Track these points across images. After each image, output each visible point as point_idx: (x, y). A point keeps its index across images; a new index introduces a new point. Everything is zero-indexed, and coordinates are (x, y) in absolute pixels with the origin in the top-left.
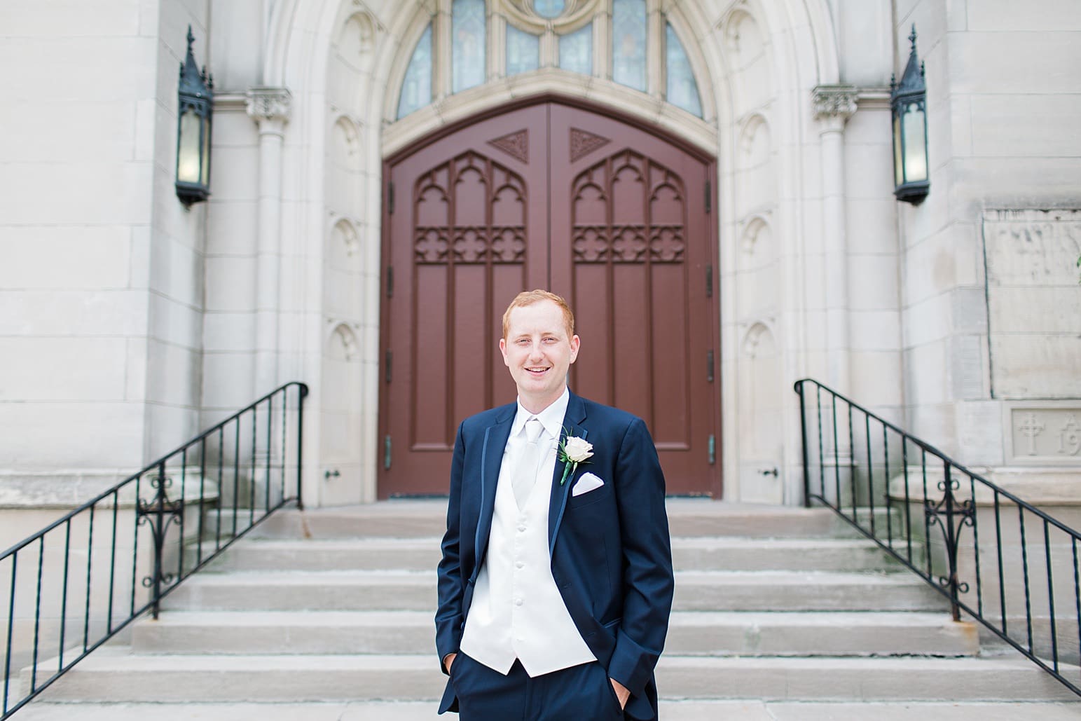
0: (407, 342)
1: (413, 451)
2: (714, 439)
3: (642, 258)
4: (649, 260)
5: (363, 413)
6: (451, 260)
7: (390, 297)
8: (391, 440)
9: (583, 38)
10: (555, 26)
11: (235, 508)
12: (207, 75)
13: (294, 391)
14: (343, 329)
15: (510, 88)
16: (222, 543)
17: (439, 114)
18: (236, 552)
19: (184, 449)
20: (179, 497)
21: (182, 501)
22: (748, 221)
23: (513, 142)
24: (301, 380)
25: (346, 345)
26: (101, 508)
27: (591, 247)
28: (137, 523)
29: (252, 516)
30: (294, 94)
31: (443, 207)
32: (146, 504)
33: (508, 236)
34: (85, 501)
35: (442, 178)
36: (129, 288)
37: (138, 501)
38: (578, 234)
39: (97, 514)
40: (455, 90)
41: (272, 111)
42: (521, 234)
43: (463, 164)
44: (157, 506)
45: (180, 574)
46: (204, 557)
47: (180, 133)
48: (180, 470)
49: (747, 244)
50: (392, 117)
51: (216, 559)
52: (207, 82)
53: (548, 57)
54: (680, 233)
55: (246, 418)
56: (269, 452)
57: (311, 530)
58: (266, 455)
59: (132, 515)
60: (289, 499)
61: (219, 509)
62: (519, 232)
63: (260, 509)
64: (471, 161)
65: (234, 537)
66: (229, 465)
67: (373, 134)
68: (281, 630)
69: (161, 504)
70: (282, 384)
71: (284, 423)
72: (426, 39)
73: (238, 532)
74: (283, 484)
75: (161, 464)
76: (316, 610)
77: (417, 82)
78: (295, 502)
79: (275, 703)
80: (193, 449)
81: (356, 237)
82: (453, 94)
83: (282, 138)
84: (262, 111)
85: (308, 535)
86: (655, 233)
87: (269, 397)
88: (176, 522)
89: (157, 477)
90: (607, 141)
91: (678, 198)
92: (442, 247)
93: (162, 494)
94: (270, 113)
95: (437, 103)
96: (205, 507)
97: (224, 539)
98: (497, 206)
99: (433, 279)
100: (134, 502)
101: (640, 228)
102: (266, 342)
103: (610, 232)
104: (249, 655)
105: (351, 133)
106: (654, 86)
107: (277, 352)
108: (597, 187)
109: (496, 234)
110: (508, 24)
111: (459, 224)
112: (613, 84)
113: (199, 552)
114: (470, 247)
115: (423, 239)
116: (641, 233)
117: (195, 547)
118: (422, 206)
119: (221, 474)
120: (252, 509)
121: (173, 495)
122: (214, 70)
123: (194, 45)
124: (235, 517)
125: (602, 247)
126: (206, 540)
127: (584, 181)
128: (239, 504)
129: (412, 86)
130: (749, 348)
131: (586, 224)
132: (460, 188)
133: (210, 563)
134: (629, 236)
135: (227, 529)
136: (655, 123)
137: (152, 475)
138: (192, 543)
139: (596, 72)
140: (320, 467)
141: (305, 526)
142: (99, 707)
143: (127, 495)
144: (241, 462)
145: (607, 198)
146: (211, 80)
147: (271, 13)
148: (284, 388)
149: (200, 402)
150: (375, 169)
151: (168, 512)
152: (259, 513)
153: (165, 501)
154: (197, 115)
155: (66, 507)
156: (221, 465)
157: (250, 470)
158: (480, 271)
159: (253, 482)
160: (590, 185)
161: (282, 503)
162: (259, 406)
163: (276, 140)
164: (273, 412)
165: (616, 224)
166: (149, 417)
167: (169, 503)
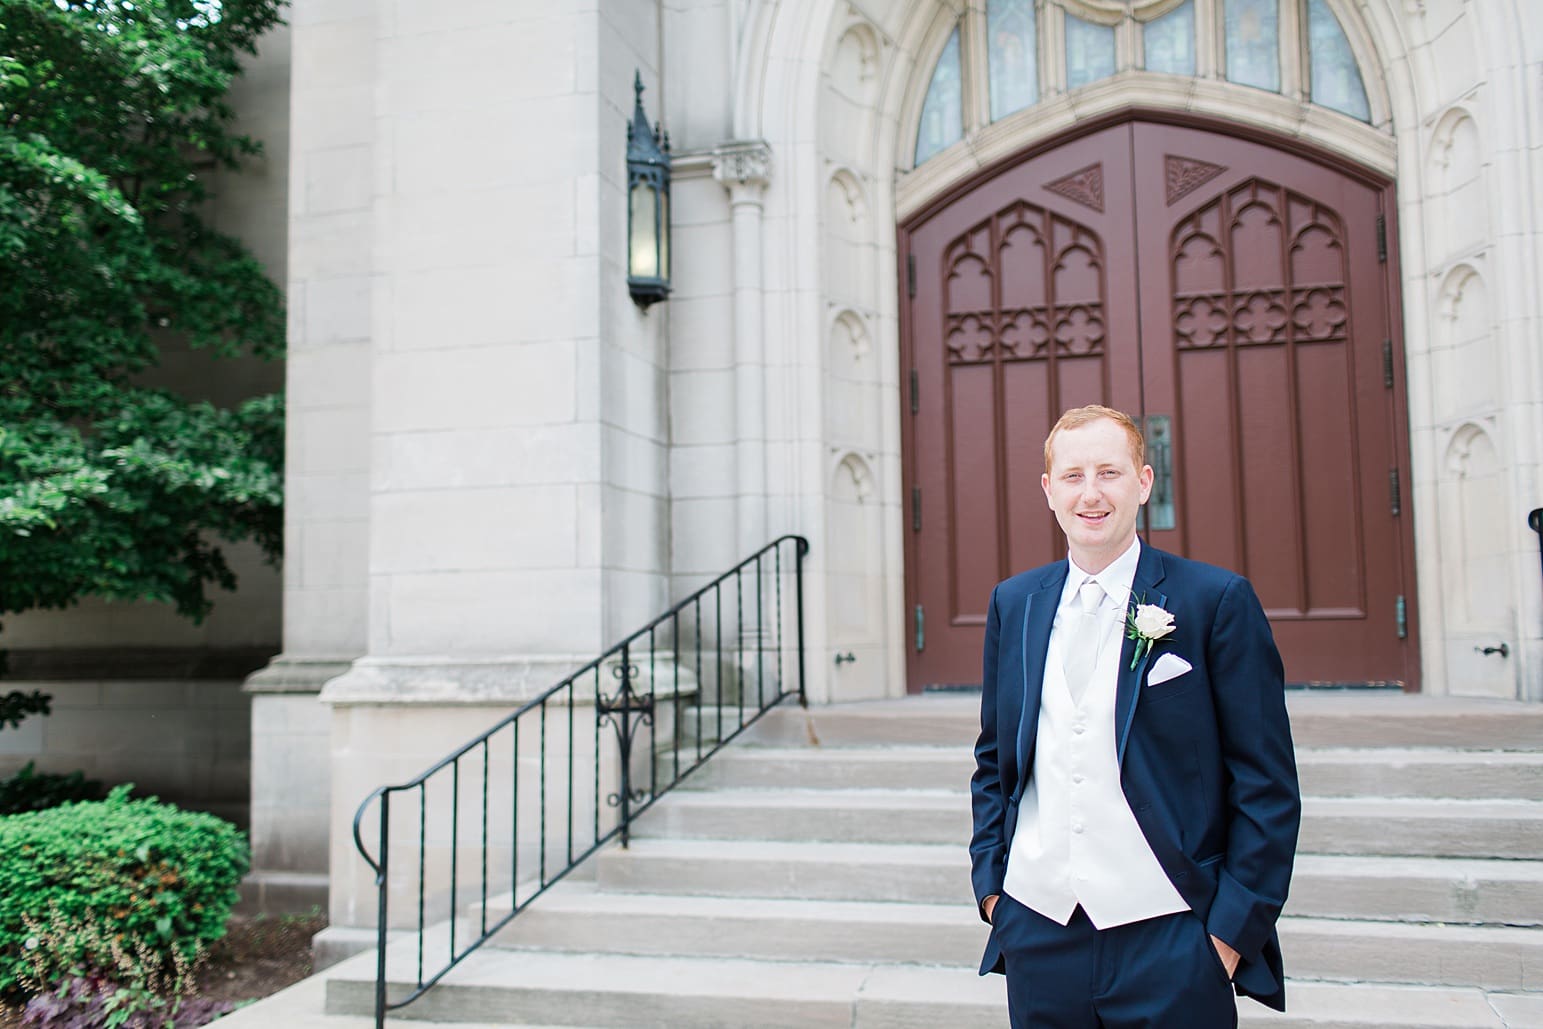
0: (941, 474)
1: (953, 625)
2: (1405, 602)
3: (1280, 338)
4: (1293, 339)
5: (884, 576)
6: (999, 358)
7: (914, 413)
8: (924, 611)
9: (1180, 22)
10: (1135, 10)
11: (719, 705)
12: (662, 134)
13: (790, 546)
14: (851, 461)
15: (1073, 107)
16: (704, 752)
17: (973, 154)
18: (723, 762)
19: (651, 628)
20: (649, 691)
21: (652, 695)
22: (1446, 271)
23: (1081, 183)
24: (797, 533)
25: (857, 482)
26: (554, 705)
27: (1203, 326)
28: (598, 724)
29: (741, 715)
30: (775, 147)
31: (984, 283)
32: (607, 700)
33: (1079, 318)
34: (534, 696)
35: (981, 244)
36: (576, 421)
37: (598, 696)
38: (1182, 307)
39: (549, 711)
40: (995, 118)
41: (747, 172)
42: (1097, 314)
43: (1010, 220)
44: (622, 701)
45: (653, 792)
46: (682, 769)
47: (630, 213)
48: (649, 655)
49: (1447, 306)
50: (908, 165)
51: (697, 772)
52: (662, 143)
53: (1127, 56)
54: (1339, 297)
55: (728, 586)
56: (760, 630)
57: (819, 735)
58: (756, 634)
59: (592, 713)
60: (788, 693)
61: (699, 706)
62: (1095, 312)
63: (748, 706)
64: (1020, 216)
65: (720, 743)
66: (708, 649)
67: (883, 190)
68: (784, 866)
69: (627, 699)
70: (773, 538)
71: (778, 591)
72: (952, 49)
73: (724, 737)
74: (780, 672)
75: (624, 647)
76: (829, 841)
77: (941, 111)
78: (797, 696)
79: (778, 961)
80: (664, 627)
81: (864, 331)
82: (992, 123)
83: (761, 208)
84: (733, 174)
85: (815, 741)
86: (1300, 299)
87: (757, 556)
88: (645, 722)
89: (620, 664)
90: (1221, 170)
91: (1334, 244)
92: (985, 340)
93: (626, 686)
94: (743, 176)
95: (969, 139)
96: (681, 704)
97: (706, 745)
98: (1061, 276)
99: (974, 385)
100: (593, 697)
101: (1276, 293)
102: (751, 484)
103: (1231, 302)
104: (743, 898)
105: (853, 192)
106: (1291, 81)
107: (766, 495)
108: (1208, 238)
109: (1061, 316)
110: (1066, 13)
111: (1007, 305)
112: (1227, 85)
113: (676, 762)
114: (1024, 337)
115: (957, 329)
116: (1279, 301)
117: (671, 756)
118: (954, 283)
119: (699, 660)
120: (741, 706)
121: (640, 689)
122: (671, 127)
123: (644, 96)
124: (719, 717)
125: (1219, 324)
126: (684, 747)
127: (1188, 230)
128: (724, 699)
129: (935, 116)
130: (1455, 463)
131: (1193, 293)
132: (1006, 255)
133: (691, 776)
134: (1259, 305)
135: (710, 732)
136: (1295, 136)
137: (614, 662)
138: (666, 751)
139: (1201, 71)
140: (828, 649)
141: (810, 728)
142: (561, 958)
143: (584, 688)
144: (724, 645)
145: (1224, 253)
146: (666, 139)
147: (740, 42)
148: (776, 544)
149: (669, 566)
150: (887, 238)
151: (635, 709)
152: (750, 712)
153: (630, 695)
154: (652, 188)
155: (512, 704)
156: (699, 648)
157: (737, 654)
158: (1039, 371)
159: (741, 669)
160: (1198, 235)
161: (780, 698)
162: (744, 569)
163: (755, 210)
164: (763, 576)
165: (1239, 289)
166: (607, 586)
167: (635, 698)
